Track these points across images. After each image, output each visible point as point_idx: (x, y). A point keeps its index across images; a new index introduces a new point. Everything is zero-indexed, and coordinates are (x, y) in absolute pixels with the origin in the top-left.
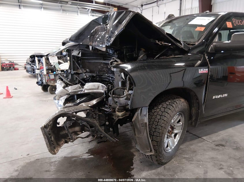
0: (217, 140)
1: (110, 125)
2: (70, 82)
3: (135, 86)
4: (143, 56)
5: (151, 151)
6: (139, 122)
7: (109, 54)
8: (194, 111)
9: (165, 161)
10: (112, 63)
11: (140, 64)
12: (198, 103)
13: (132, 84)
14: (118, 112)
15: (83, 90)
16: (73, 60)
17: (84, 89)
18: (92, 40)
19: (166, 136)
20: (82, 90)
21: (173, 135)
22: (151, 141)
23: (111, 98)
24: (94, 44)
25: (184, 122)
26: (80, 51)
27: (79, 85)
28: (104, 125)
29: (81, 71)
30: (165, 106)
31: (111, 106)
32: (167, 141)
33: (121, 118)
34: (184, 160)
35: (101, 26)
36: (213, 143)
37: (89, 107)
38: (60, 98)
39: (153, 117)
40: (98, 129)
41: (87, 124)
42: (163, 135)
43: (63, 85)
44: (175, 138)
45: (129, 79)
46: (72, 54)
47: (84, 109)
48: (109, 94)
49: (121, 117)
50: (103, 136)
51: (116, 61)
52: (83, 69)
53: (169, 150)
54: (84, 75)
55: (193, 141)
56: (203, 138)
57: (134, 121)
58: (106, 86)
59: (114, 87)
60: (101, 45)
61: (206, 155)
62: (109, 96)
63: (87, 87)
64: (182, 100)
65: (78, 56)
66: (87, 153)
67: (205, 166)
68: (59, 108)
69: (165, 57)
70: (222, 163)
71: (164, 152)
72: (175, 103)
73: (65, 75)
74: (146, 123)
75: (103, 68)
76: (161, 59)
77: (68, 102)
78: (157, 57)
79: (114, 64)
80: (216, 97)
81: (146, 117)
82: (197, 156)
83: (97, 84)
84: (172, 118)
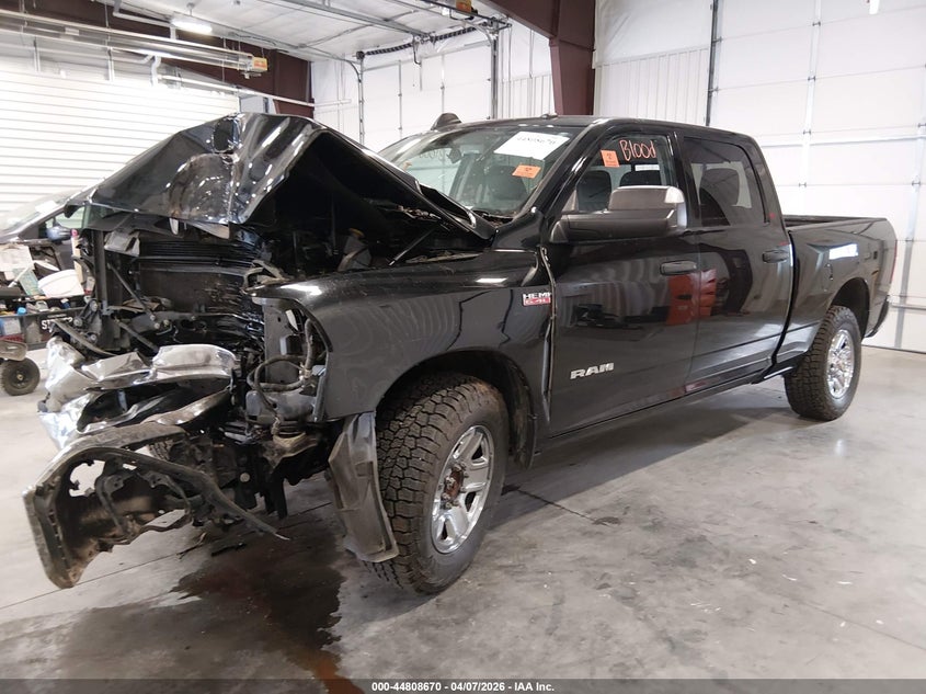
0: (597, 505)
1: (256, 485)
2: (98, 346)
3: (331, 350)
4: (357, 254)
5: (389, 547)
6: (349, 463)
7: (243, 247)
8: (521, 419)
9: (440, 582)
10: (252, 280)
11: (344, 283)
12: (529, 393)
13: (322, 344)
14: (279, 438)
15: (151, 372)
16: (109, 265)
17: (154, 369)
18: (181, 199)
19: (437, 500)
20: (147, 373)
21: (462, 499)
22: (391, 518)
23: (254, 393)
24: (186, 212)
25: (492, 456)
26: (136, 235)
27: (134, 356)
28: (235, 484)
29: (141, 306)
30: (429, 407)
31: (255, 418)
32: (443, 519)
33: (292, 455)
34: (497, 573)
35: (210, 155)
36: (588, 516)
37: (179, 425)
38: (63, 404)
39: (393, 445)
40: (215, 498)
41: (173, 484)
42: (426, 496)
43: (73, 356)
44: (468, 509)
45: (313, 330)
46: (106, 247)
47: (163, 434)
48: (249, 382)
49: (290, 452)
50: (231, 522)
51: (265, 272)
52: (145, 298)
53: (449, 547)
54: (152, 317)
55: (527, 516)
56: (558, 503)
57: (334, 461)
58: (235, 353)
59: (263, 358)
60: (210, 218)
61: (565, 552)
62: (249, 388)
63: (166, 360)
64: (482, 387)
65: (129, 253)
66: (174, 590)
67: (558, 583)
68: (62, 440)
69: (423, 259)
70: (606, 571)
71: (432, 552)
72: (459, 397)
73: (78, 322)
74: (372, 463)
75: (223, 294)
76: (410, 265)
77: (97, 419)
78: (397, 259)
79: (259, 284)
80: (582, 375)
81: (371, 444)
82: (537, 558)
83: (200, 349)
84: (453, 443)
